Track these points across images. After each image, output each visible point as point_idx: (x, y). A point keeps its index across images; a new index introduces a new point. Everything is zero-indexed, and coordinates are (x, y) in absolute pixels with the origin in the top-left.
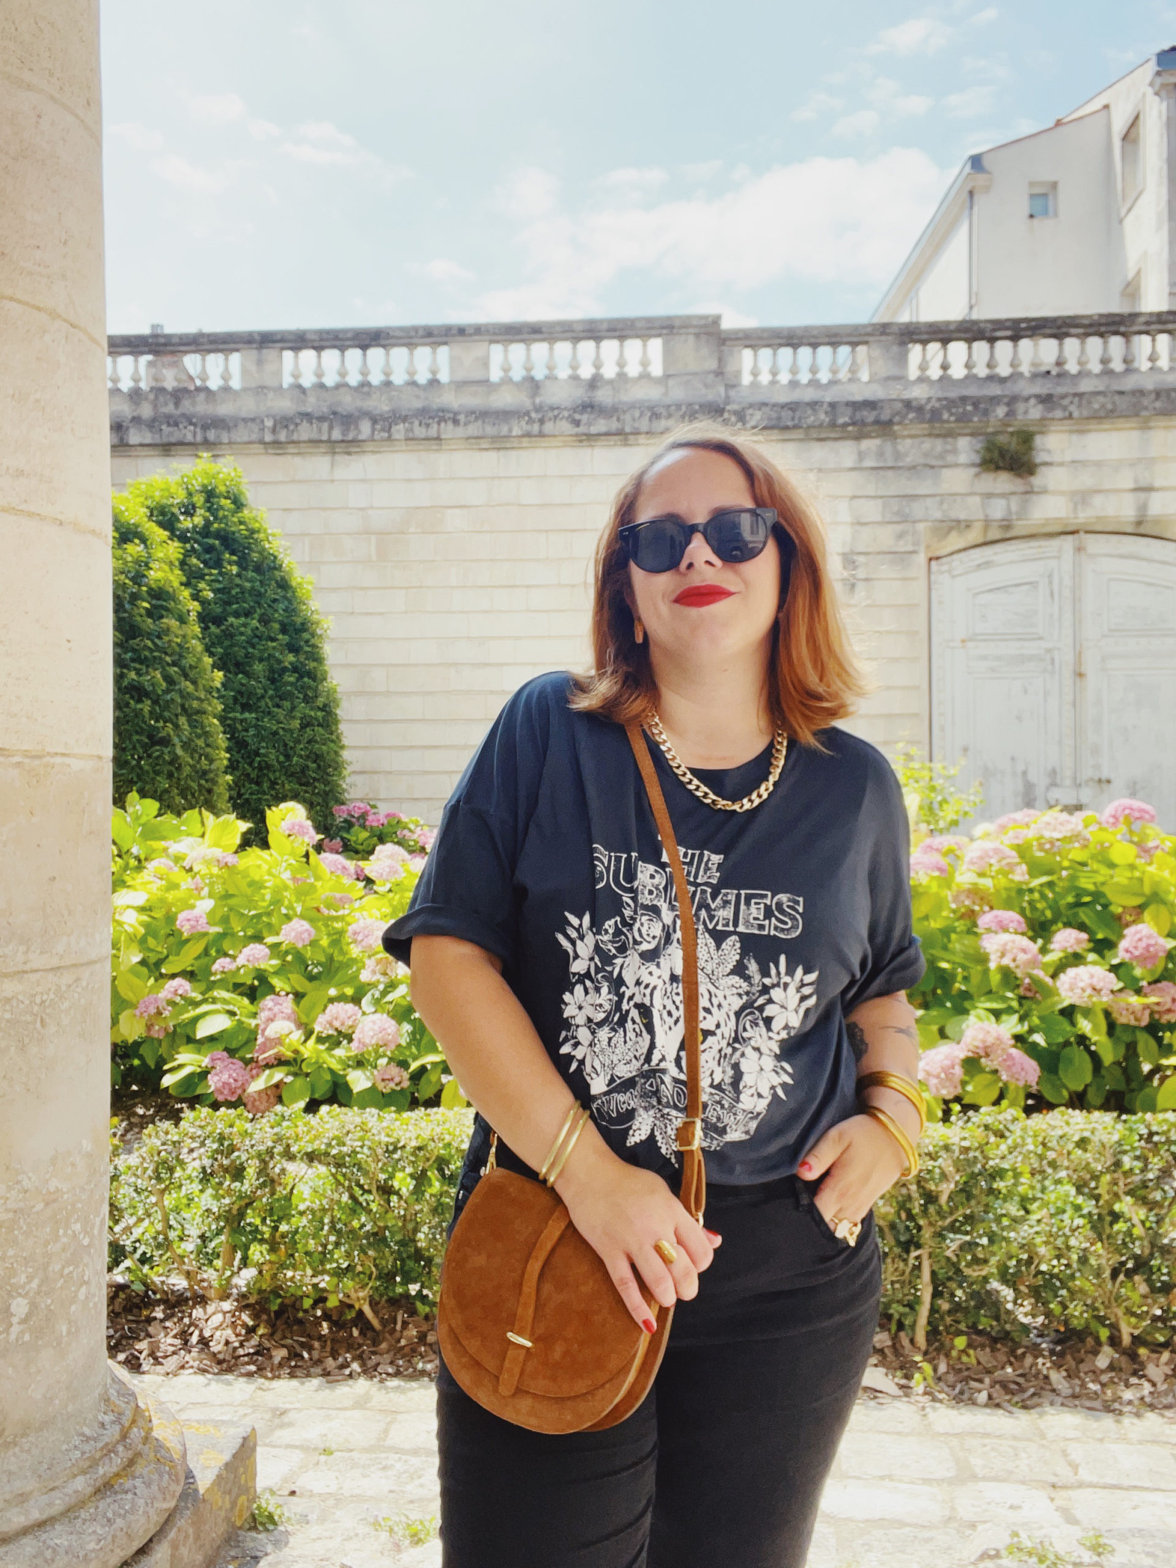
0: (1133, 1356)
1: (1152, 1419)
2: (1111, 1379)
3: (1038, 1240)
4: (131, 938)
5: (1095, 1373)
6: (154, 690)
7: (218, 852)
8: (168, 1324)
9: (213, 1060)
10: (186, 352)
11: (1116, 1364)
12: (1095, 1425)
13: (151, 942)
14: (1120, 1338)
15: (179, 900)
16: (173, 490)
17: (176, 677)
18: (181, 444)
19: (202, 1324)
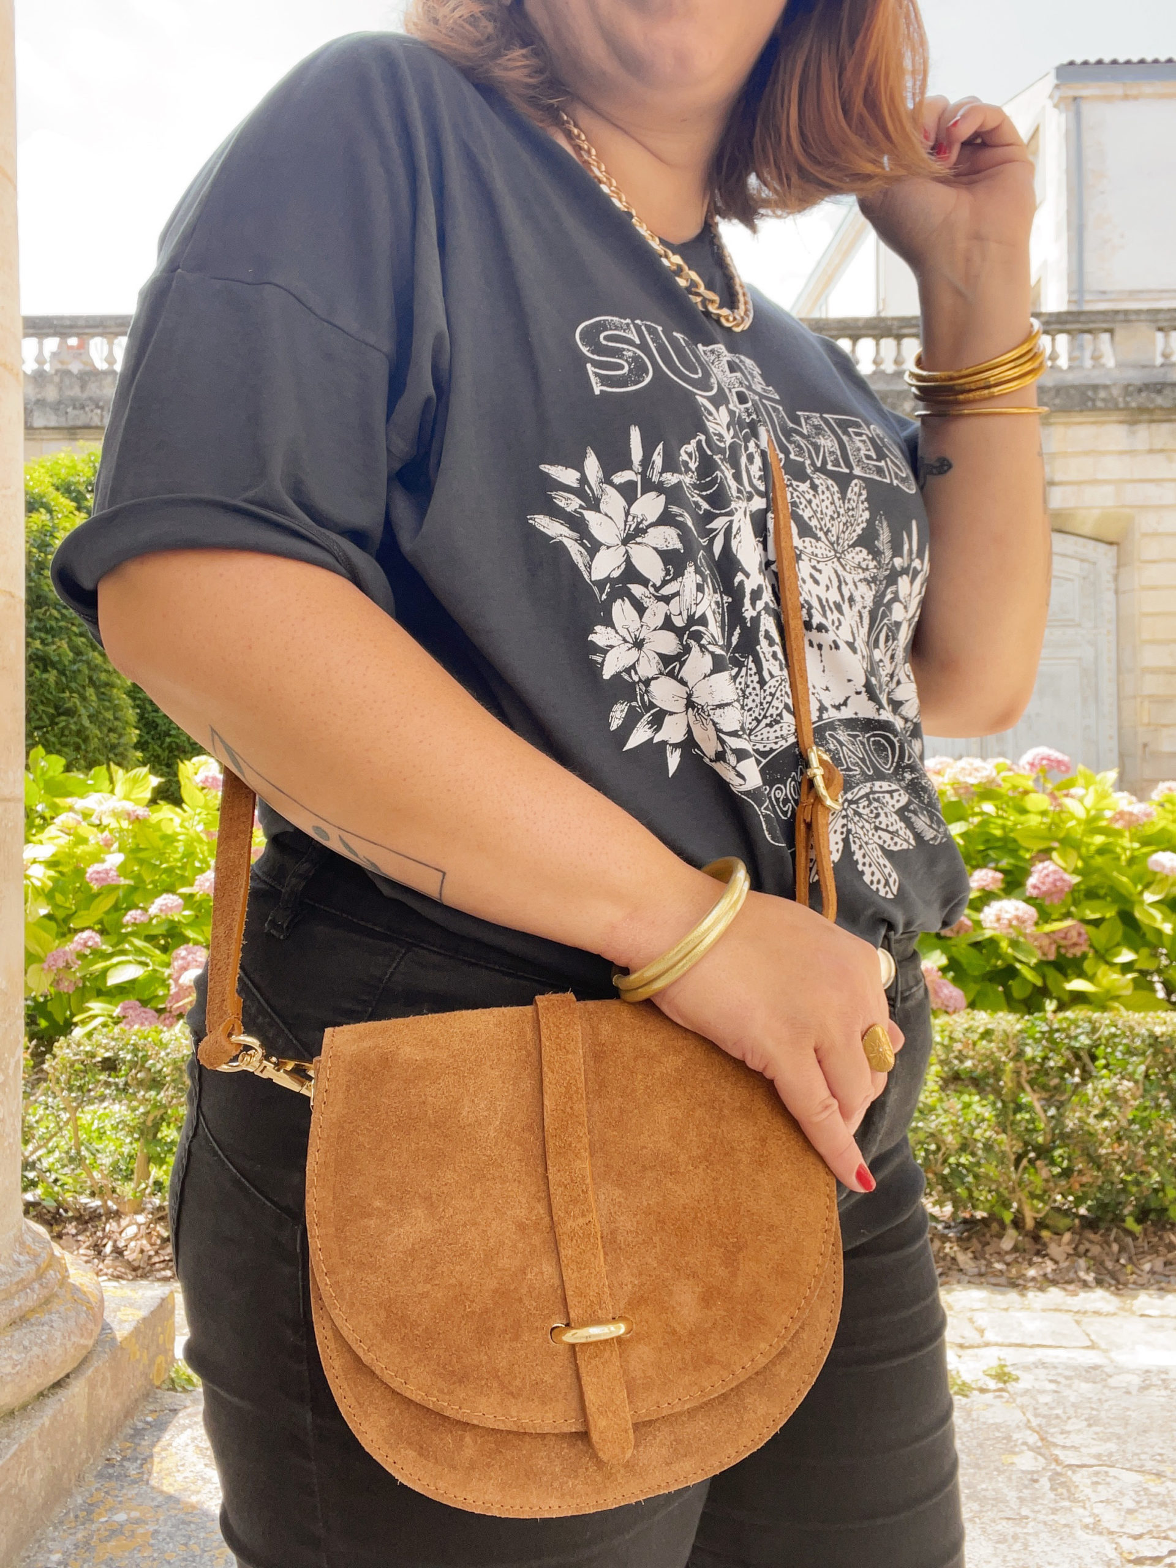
0: (1037, 1238)
1: (1055, 1294)
2: (1016, 1261)
3: (945, 1130)
4: (39, 892)
5: (1000, 1254)
6: (60, 661)
7: (129, 806)
8: (80, 1238)
9: (124, 1009)
10: (93, 335)
11: (1020, 1246)
12: (999, 1297)
13: (59, 898)
14: (1023, 1219)
15: (89, 854)
16: (79, 468)
17: (83, 648)
18: (87, 427)
19: (115, 1236)
